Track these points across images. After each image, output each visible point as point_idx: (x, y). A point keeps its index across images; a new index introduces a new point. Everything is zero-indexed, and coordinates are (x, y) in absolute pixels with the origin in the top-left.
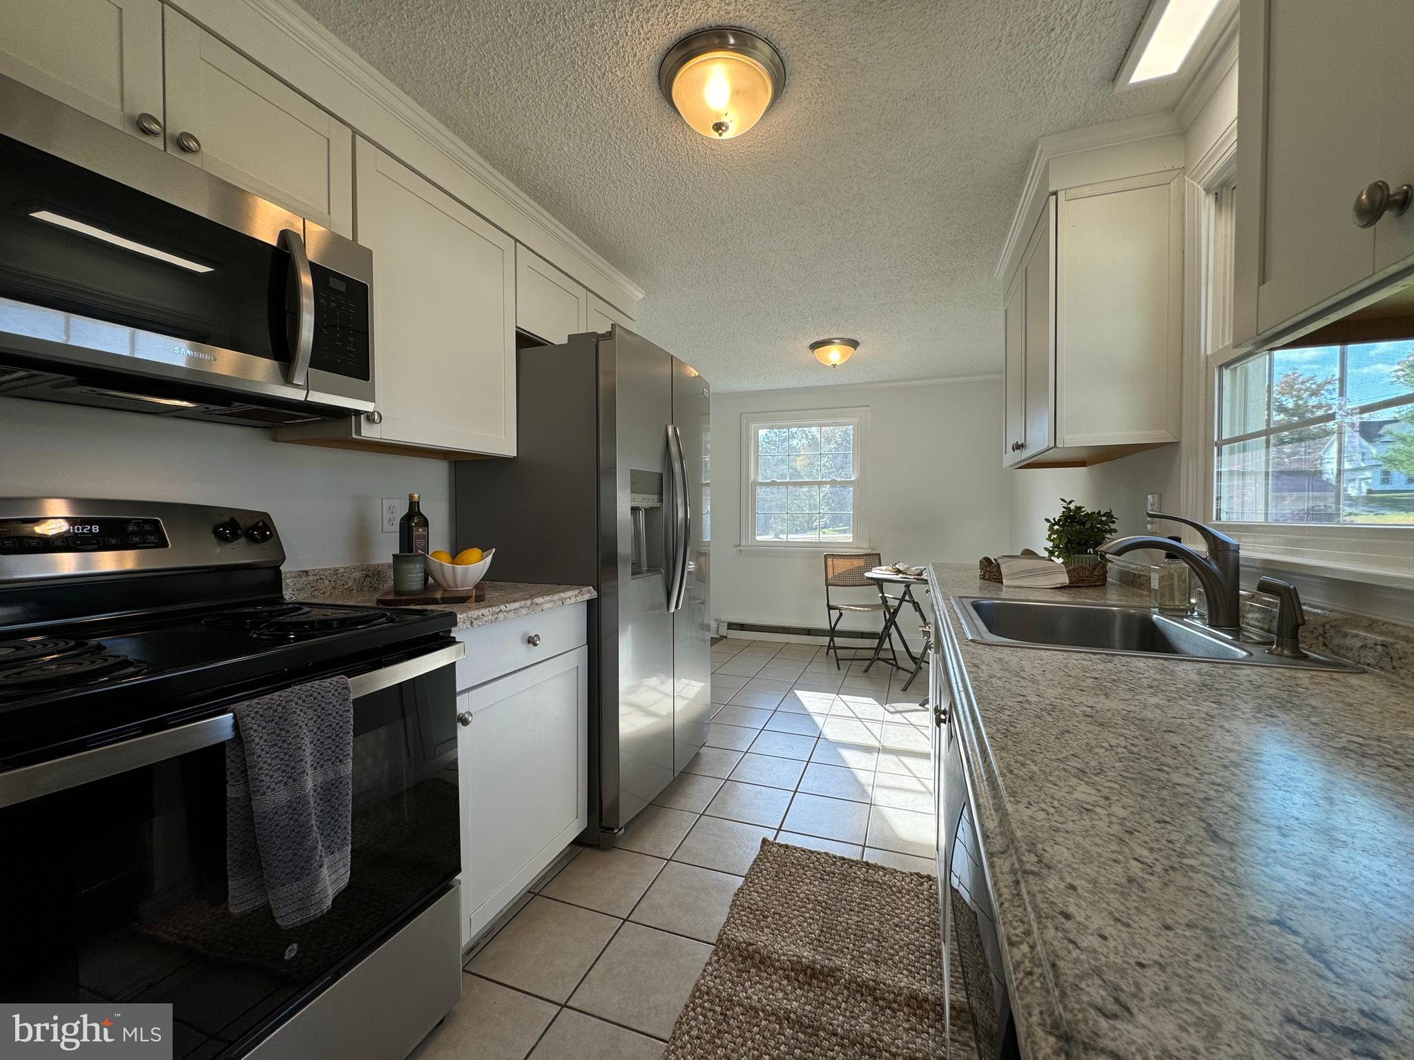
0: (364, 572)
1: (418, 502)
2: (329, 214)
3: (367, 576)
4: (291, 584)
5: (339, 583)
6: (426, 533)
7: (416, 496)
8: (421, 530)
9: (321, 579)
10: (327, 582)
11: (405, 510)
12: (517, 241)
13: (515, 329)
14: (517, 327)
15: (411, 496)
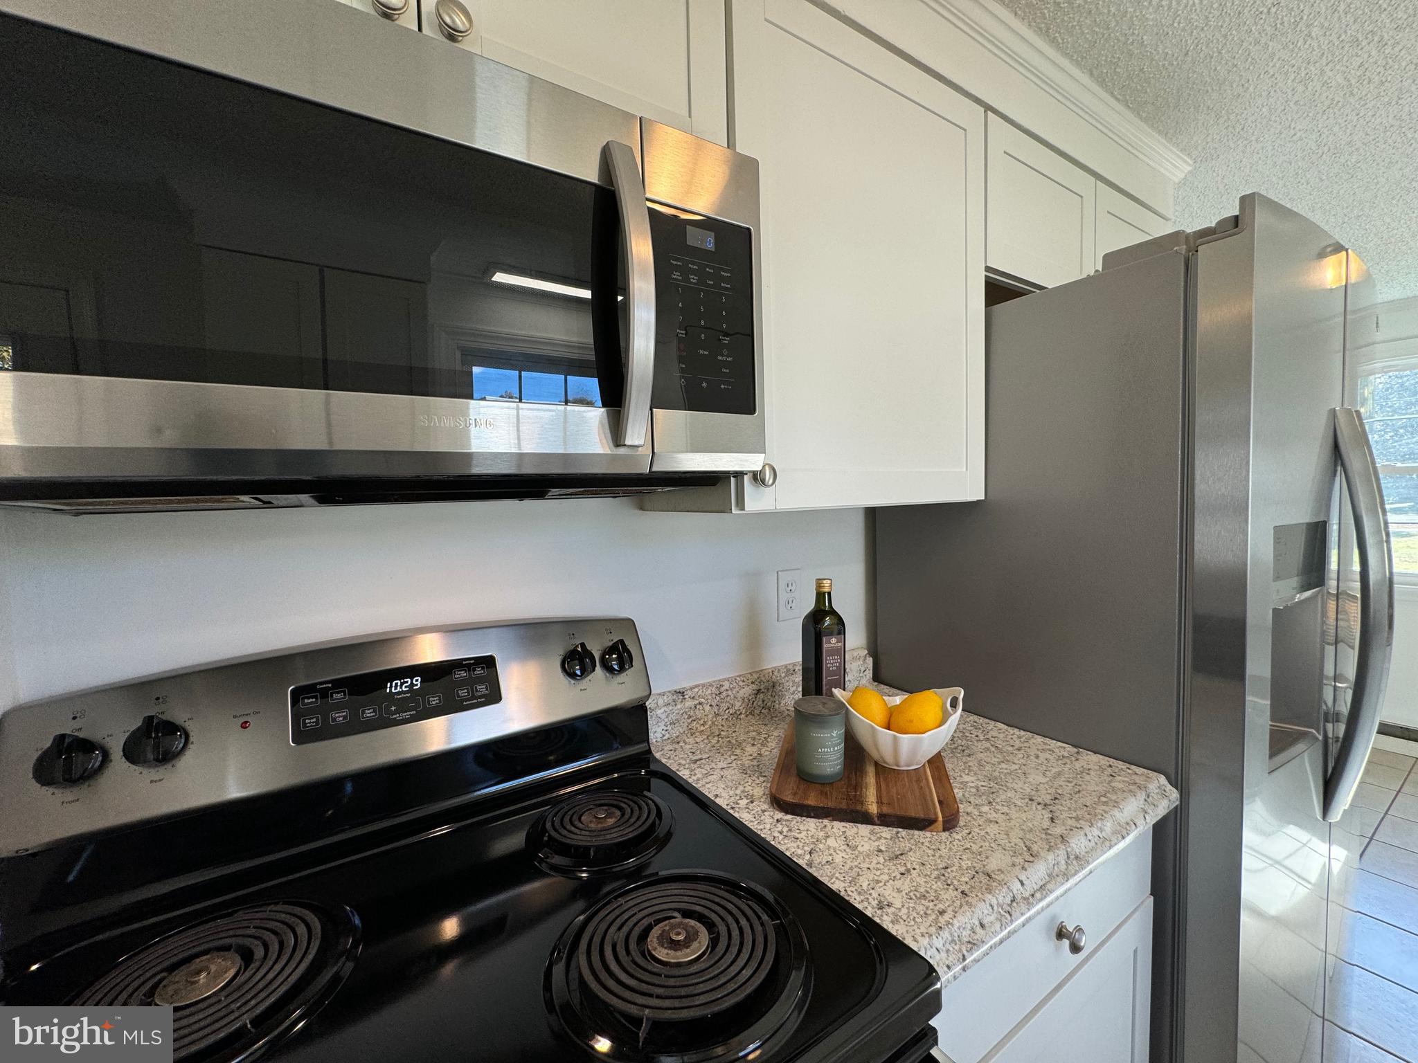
0: (755, 687)
1: (829, 594)
2: (690, 116)
3: (759, 691)
4: (663, 717)
5: (724, 706)
6: (841, 644)
7: (826, 583)
8: (834, 640)
9: (700, 704)
10: (707, 708)
11: (809, 605)
12: (988, 108)
13: (984, 273)
14: (988, 269)
15: (819, 583)
